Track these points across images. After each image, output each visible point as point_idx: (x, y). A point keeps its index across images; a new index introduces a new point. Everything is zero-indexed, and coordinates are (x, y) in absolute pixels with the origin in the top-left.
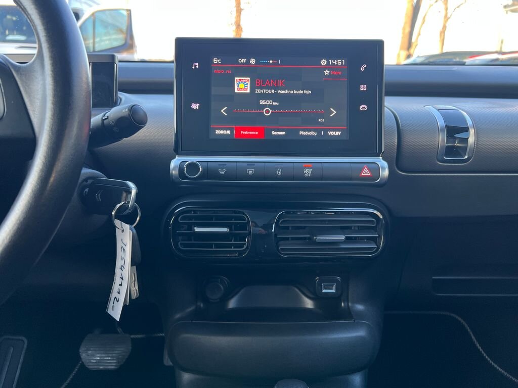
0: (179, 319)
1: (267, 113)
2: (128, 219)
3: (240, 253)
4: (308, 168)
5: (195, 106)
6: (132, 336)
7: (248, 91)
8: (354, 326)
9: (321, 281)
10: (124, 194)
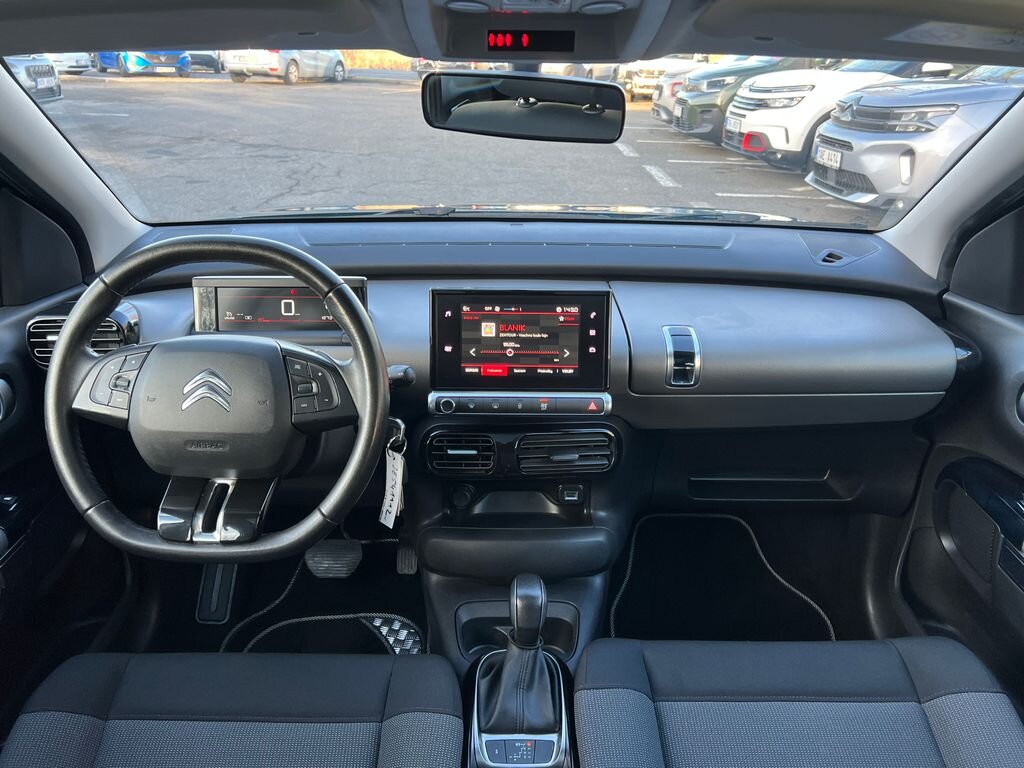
0: (428, 525)
1: (510, 353)
2: (397, 448)
3: (487, 471)
4: (545, 402)
5: (448, 349)
6: (363, 542)
7: (494, 335)
8: (594, 532)
9: (564, 490)
10: (395, 430)
